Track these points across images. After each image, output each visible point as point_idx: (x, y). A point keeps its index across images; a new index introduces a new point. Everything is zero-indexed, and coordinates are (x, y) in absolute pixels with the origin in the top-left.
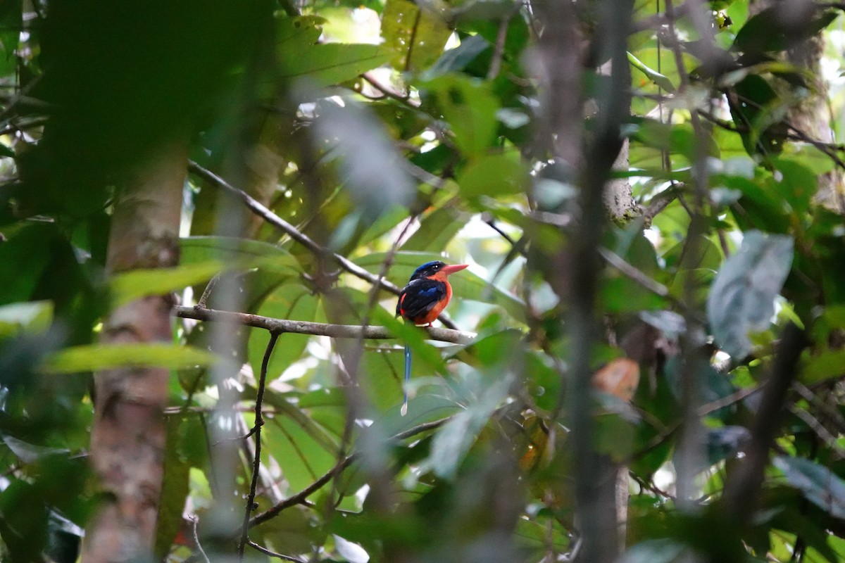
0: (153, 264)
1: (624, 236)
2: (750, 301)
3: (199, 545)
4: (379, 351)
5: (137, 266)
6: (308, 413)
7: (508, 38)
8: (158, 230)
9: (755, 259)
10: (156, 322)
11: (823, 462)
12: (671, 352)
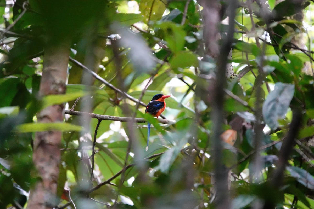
0: (56, 93)
1: (231, 84)
2: (278, 107)
3: (71, 199)
4: (138, 128)
5: (50, 94)
6: (111, 150)
7: (188, 10)
8: (58, 80)
9: (280, 92)
10: (57, 114)
11: (305, 168)
12: (249, 127)
